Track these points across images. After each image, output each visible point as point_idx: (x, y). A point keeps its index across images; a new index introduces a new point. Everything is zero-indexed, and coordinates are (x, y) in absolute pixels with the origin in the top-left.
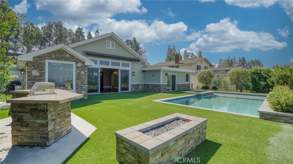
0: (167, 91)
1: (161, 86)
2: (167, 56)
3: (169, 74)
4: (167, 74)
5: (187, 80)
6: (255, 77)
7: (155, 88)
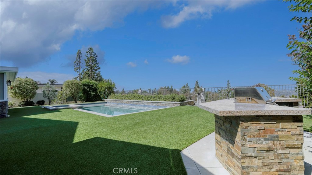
6: (87, 88)
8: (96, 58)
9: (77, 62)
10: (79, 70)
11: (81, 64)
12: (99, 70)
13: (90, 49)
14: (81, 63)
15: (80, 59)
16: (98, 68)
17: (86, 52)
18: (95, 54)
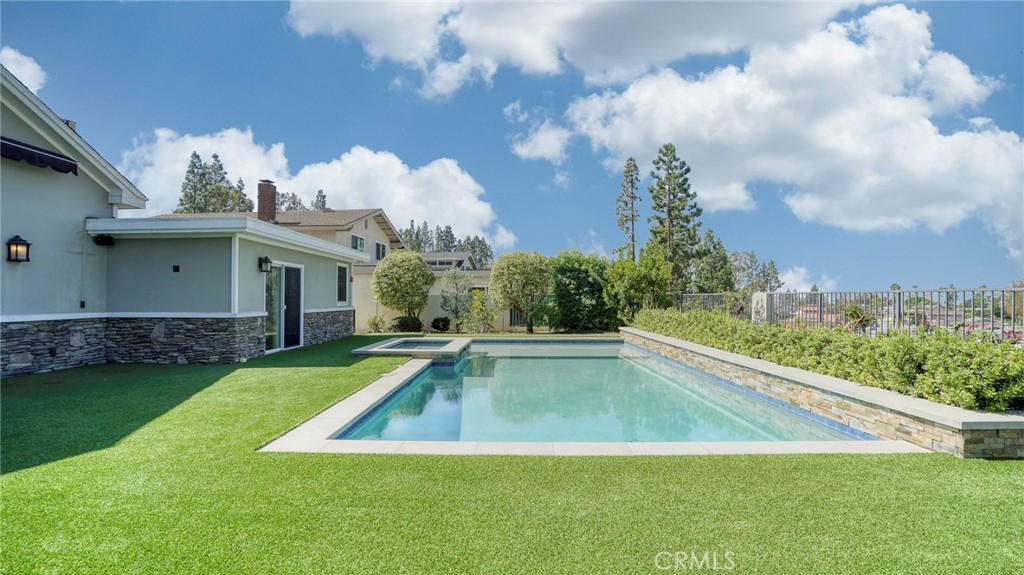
0: (268, 352)
1: (237, 328)
2: (186, 196)
3: (276, 263)
4: (262, 262)
5: (342, 296)
6: (567, 282)
7: (190, 343)
8: (685, 176)
9: (625, 198)
10: (629, 224)
11: (637, 203)
12: (697, 220)
13: (664, 151)
14: (638, 200)
15: (633, 187)
16: (694, 210)
17: (654, 162)
18: (683, 164)
